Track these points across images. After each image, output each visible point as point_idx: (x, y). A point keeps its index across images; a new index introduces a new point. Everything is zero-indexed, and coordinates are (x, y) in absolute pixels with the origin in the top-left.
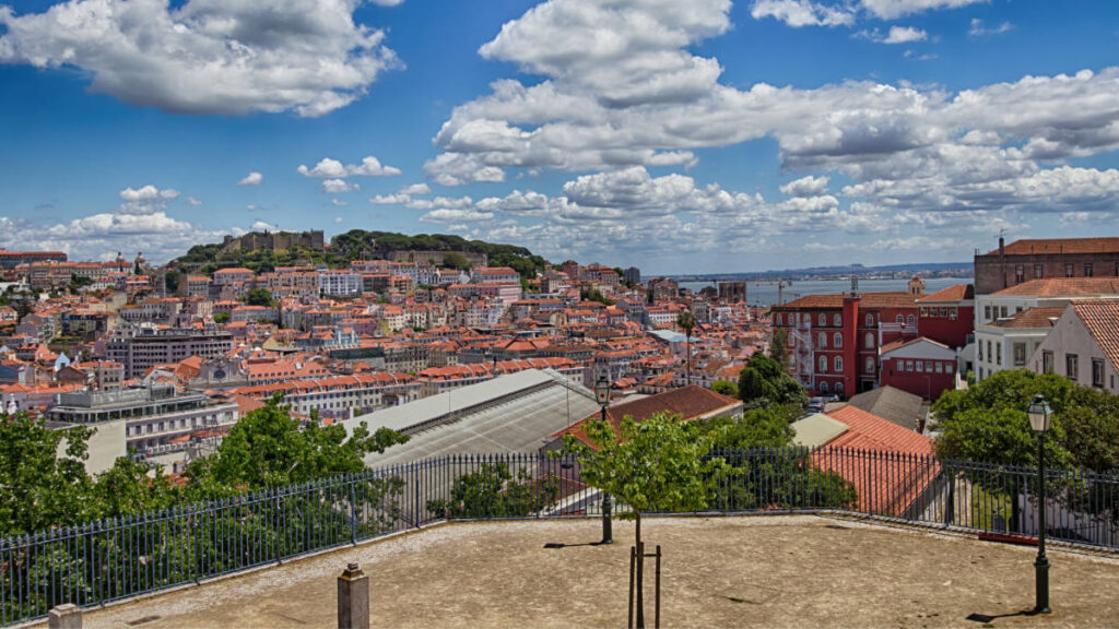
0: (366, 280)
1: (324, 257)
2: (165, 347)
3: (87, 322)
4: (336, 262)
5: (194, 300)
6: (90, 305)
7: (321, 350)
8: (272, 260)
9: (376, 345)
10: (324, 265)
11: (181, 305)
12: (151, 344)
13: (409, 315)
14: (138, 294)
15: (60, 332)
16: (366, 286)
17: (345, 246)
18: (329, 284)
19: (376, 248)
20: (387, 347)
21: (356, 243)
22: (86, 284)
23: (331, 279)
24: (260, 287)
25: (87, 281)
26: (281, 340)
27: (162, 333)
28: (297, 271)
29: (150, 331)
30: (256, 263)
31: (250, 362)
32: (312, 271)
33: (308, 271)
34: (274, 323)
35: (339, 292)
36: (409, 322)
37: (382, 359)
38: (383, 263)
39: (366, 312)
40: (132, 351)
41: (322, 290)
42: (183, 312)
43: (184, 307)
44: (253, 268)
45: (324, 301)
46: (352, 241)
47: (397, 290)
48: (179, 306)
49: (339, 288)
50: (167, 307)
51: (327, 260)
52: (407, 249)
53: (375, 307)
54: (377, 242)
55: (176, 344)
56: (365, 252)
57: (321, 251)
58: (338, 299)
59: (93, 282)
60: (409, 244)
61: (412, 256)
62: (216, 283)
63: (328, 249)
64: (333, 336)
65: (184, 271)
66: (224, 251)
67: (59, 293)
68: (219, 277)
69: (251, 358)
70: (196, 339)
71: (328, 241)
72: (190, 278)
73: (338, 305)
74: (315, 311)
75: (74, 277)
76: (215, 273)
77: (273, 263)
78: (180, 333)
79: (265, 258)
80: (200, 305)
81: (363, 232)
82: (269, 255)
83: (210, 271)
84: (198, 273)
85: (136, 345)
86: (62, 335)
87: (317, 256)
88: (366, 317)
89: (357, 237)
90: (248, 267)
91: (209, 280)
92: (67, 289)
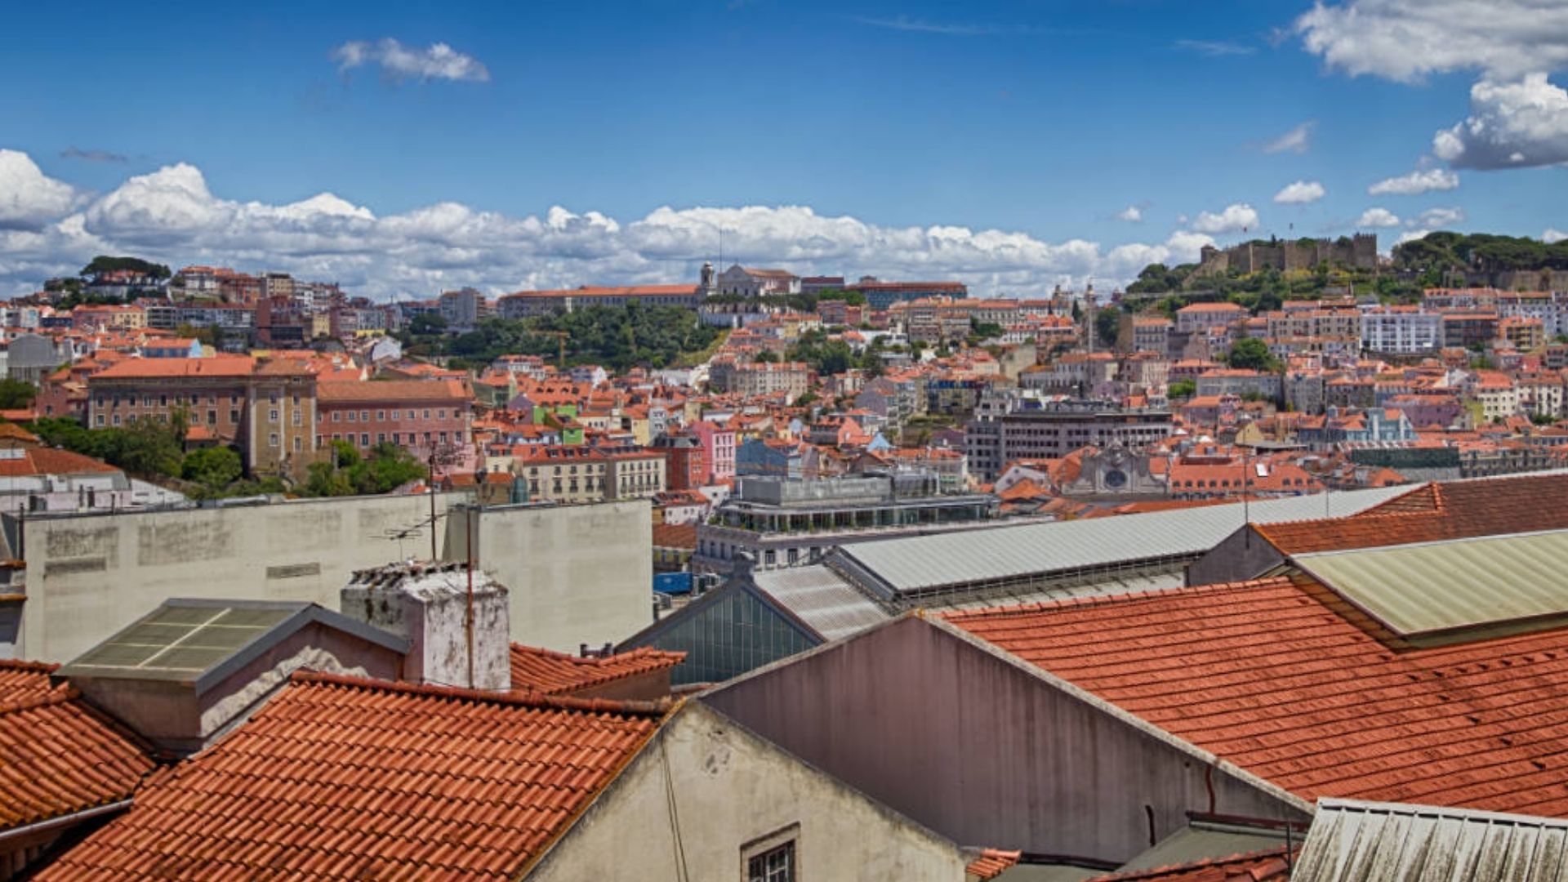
0: (1450, 325)
1: (1375, 282)
2: (1056, 433)
3: (964, 391)
4: (1396, 292)
5: (1136, 357)
6: (975, 364)
7: (1336, 448)
8: (1279, 288)
9: (1445, 444)
10: (1374, 296)
11: (1115, 365)
12: (1034, 426)
13: (1526, 391)
14: (1055, 349)
15: (925, 409)
16: (1448, 336)
17: (1415, 261)
18: (1379, 333)
19: (1477, 266)
20: (1463, 447)
21: (1437, 256)
22: (994, 335)
23: (1384, 321)
24: (1252, 334)
25: (993, 330)
26: (1270, 430)
27: (1053, 407)
28: (1323, 308)
29: (1033, 404)
30: (1251, 295)
31: (1186, 461)
32: (1350, 307)
33: (1343, 307)
34: (1270, 400)
35: (1399, 347)
36: (1525, 404)
37: (1456, 470)
38: (1486, 295)
39: (1442, 383)
40: (1004, 438)
41: (1366, 343)
42: (1118, 377)
43: (1120, 368)
44: (1247, 304)
45: (1366, 363)
46: (1429, 252)
47: (1510, 344)
48: (1112, 368)
49: (1399, 339)
50: (1093, 368)
51: (1379, 289)
52: (1536, 267)
53: (1459, 375)
54: (1479, 255)
55: (1074, 427)
56: (1453, 274)
57: (1368, 271)
58: (1392, 359)
59: (1004, 332)
60: (1542, 257)
61: (1545, 280)
62: (1180, 329)
63: (1384, 269)
64: (1363, 424)
65: (1129, 308)
66: (1198, 273)
67: (951, 349)
68: (1186, 319)
69: (1191, 455)
70: (1104, 419)
71: (1385, 253)
72: (1138, 321)
73: (1392, 371)
74: (1345, 379)
75: (974, 324)
76: (1180, 312)
77: (1281, 294)
78: (1082, 408)
79: (1268, 287)
80: (1146, 366)
81: (1451, 237)
82: (1274, 280)
83: (1174, 307)
84: (1151, 313)
85: (1010, 426)
86: (928, 413)
87: (1362, 281)
88: (1440, 392)
89: (1440, 245)
90: (1237, 302)
91: (1169, 323)
92: (964, 344)
